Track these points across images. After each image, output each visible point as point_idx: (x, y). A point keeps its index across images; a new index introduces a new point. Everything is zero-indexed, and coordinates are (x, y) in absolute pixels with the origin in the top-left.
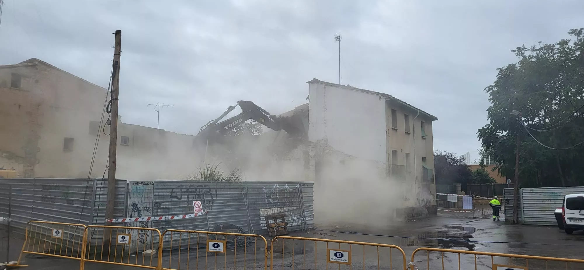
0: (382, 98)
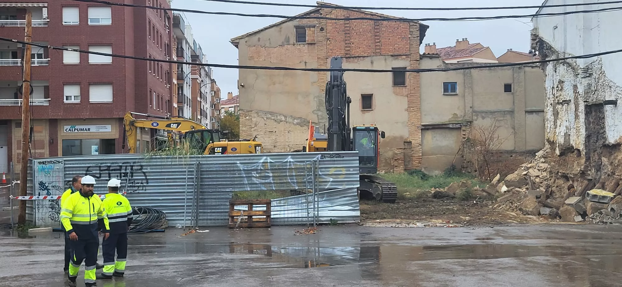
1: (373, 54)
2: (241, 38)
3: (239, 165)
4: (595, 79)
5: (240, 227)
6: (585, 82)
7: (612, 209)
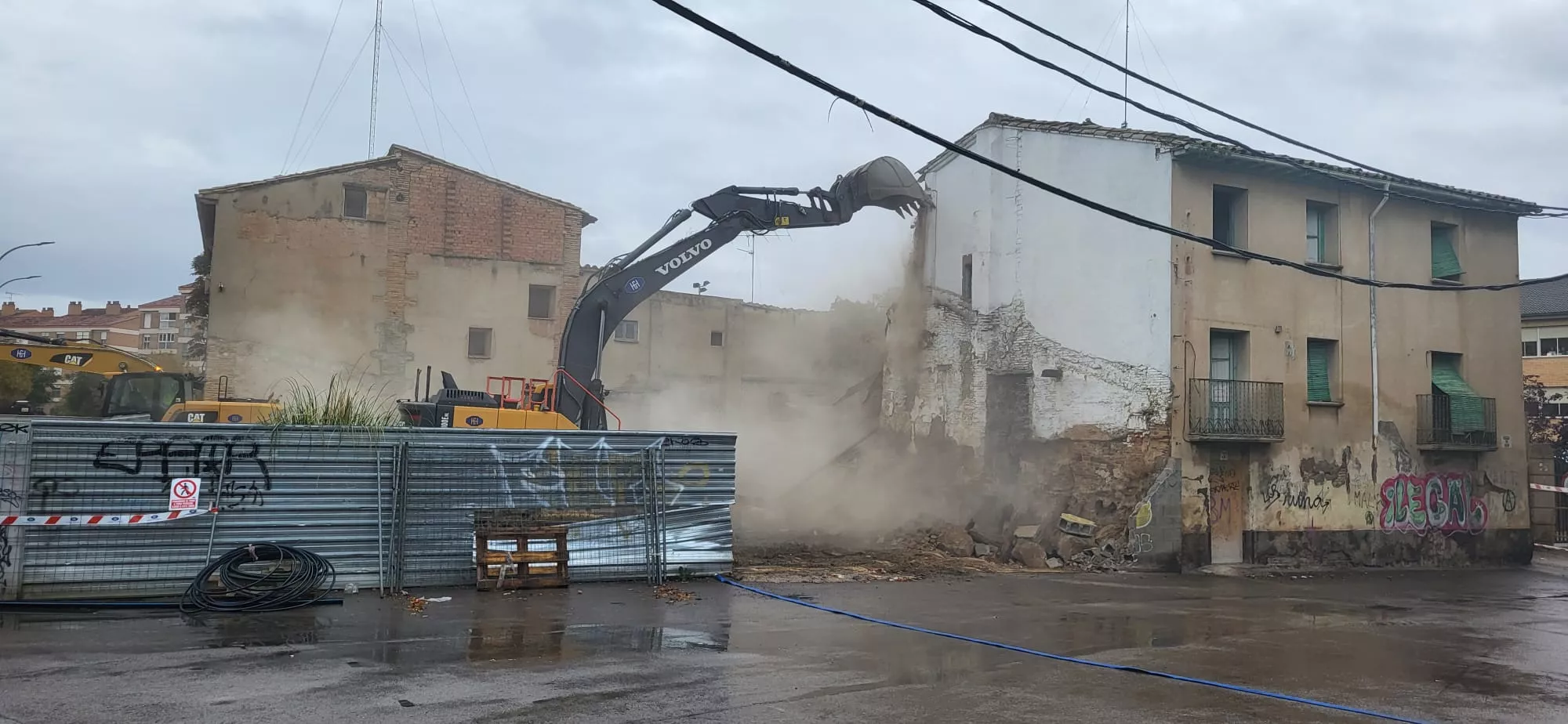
0: (1162, 150)
1: (496, 256)
2: (225, 192)
3: (495, 452)
5: (507, 588)
6: (988, 338)
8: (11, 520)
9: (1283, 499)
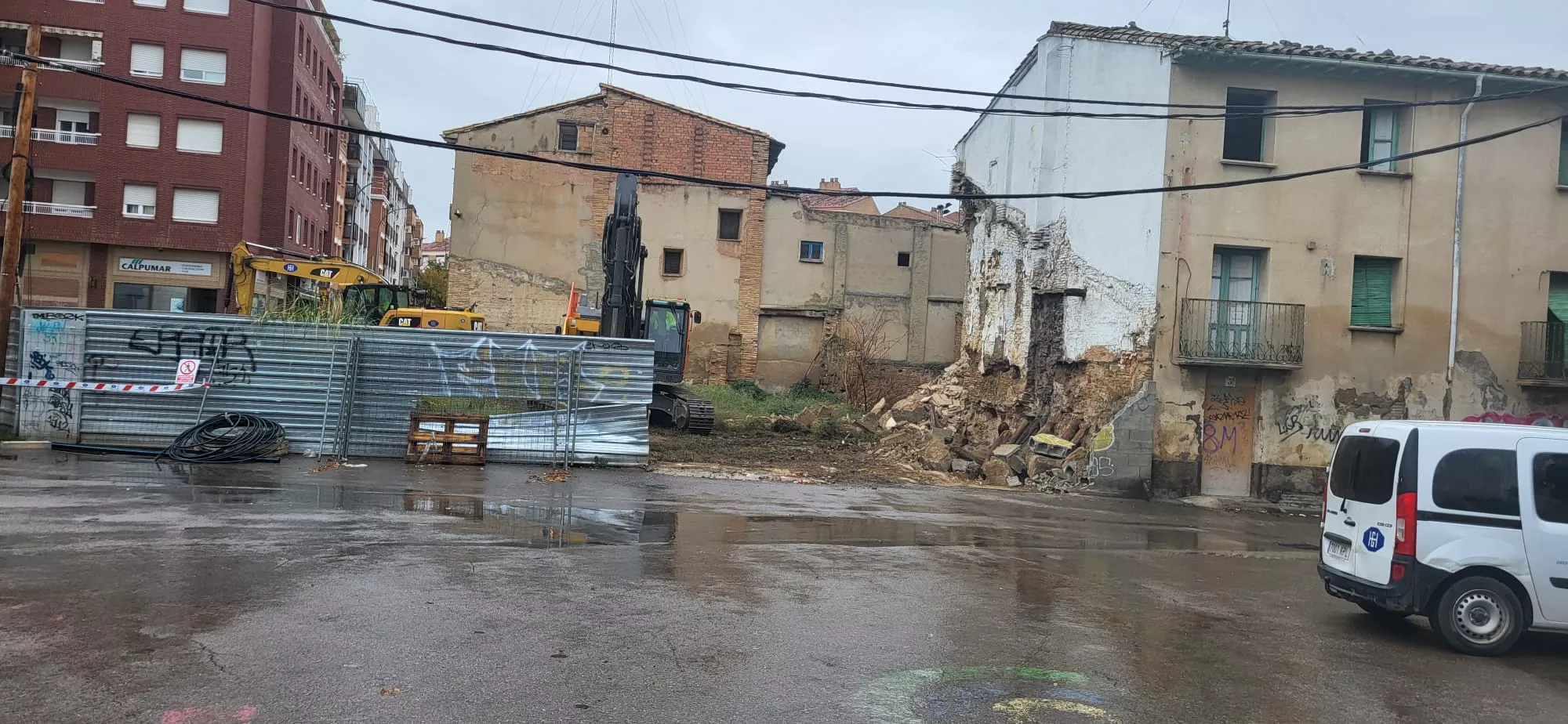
0: (1164, 54)
1: (688, 183)
2: (463, 132)
3: (434, 348)
4: (1052, 252)
5: (426, 462)
6: (1037, 256)
7: (1069, 469)
8: (72, 385)
9: (1308, 432)
